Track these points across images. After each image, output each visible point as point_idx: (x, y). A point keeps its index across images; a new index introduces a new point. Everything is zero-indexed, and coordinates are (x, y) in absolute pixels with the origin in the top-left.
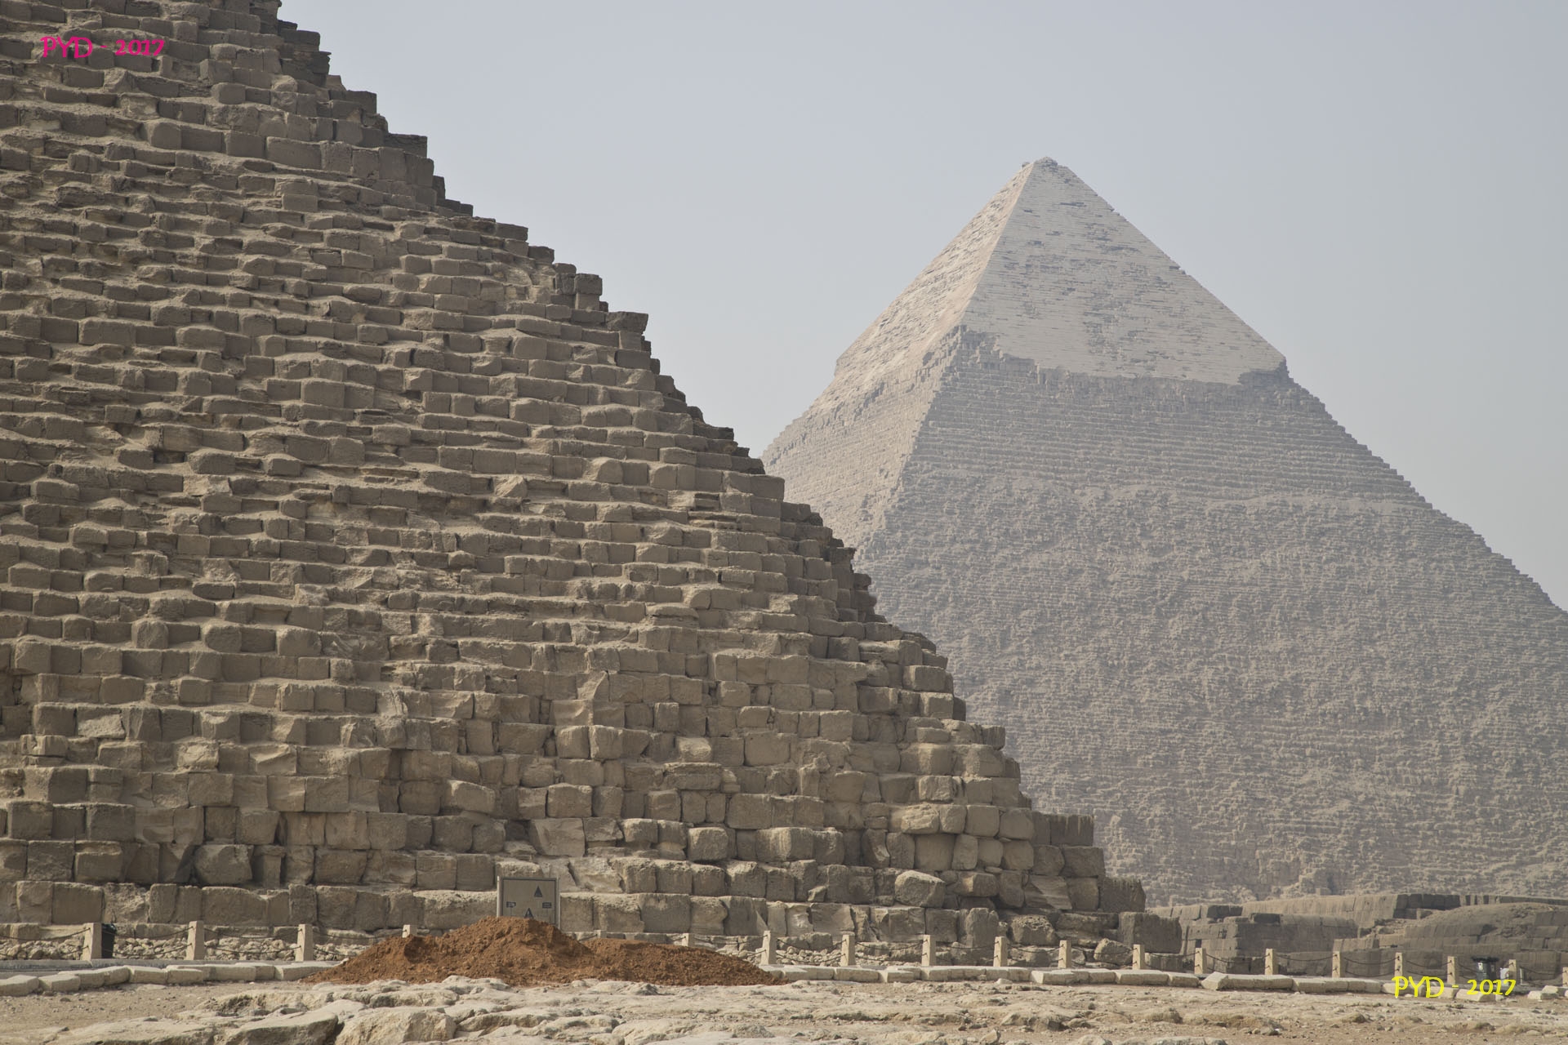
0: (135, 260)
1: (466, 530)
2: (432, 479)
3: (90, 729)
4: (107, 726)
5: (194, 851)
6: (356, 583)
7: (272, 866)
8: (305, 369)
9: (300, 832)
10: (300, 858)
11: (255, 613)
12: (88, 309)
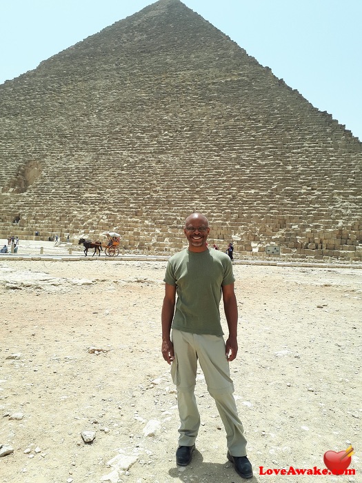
0: (315, 163)
1: (358, 197)
2: (354, 190)
3: (293, 227)
4: (296, 226)
5: (307, 244)
6: (338, 206)
7: (319, 246)
8: (337, 176)
9: (324, 242)
10: (324, 245)
11: (321, 211)
12: (306, 171)
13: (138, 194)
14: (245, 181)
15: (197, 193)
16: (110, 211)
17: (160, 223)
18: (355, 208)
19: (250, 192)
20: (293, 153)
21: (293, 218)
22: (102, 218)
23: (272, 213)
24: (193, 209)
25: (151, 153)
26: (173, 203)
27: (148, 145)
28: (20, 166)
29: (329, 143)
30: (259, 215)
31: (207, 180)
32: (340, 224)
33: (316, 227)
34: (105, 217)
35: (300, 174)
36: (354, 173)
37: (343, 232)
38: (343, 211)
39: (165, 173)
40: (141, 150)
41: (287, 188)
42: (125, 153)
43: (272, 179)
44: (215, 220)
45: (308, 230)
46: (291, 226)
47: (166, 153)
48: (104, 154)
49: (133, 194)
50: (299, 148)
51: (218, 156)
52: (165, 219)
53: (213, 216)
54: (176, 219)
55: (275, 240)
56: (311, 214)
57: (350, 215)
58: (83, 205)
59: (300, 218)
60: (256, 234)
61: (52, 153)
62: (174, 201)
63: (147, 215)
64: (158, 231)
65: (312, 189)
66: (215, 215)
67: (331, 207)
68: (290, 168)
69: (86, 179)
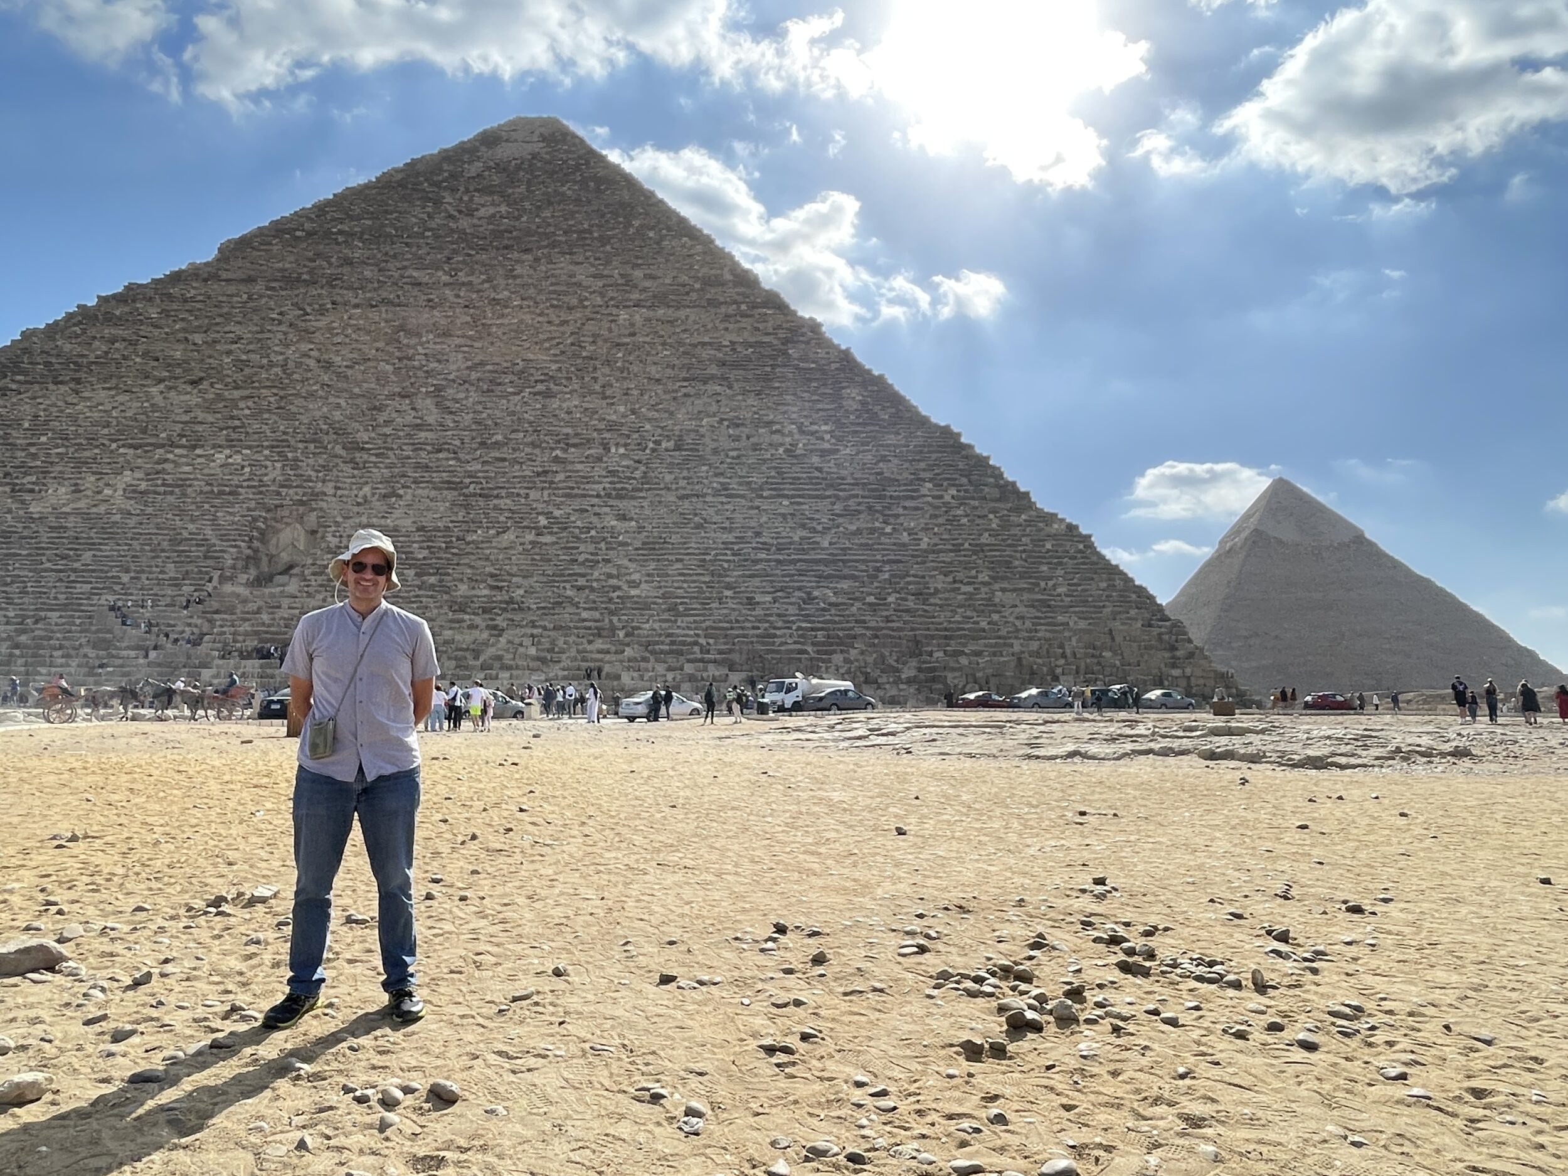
4: (941, 654)
6: (1006, 613)
12: (937, 544)
13: (592, 589)
14: (826, 563)
15: (728, 587)
16: (534, 627)
17: (662, 652)
18: (1036, 618)
19: (838, 586)
20: (905, 508)
21: (933, 637)
22: (521, 645)
23: (892, 629)
24: (730, 622)
25: (598, 496)
26: (681, 608)
27: (589, 480)
28: (255, 519)
29: (966, 491)
30: (868, 633)
31: (746, 560)
32: (1017, 648)
33: (978, 654)
34: (527, 641)
35: (925, 551)
36: (1024, 551)
37: (1024, 662)
38: (1018, 623)
39: (644, 543)
40: (573, 488)
41: (909, 579)
42: (533, 494)
43: (876, 561)
44: (782, 644)
45: (964, 661)
46: (931, 654)
47: (633, 498)
48: (480, 495)
49: (579, 588)
50: (912, 498)
51: (752, 508)
52: (673, 643)
53: (775, 636)
54: (696, 643)
55: (909, 681)
56: (964, 629)
57: (1031, 631)
58: (467, 617)
59: (946, 637)
60: (869, 670)
61: (337, 488)
62: (682, 603)
63: (627, 635)
64: (661, 668)
65: (955, 582)
66: (778, 632)
67: (995, 617)
68: (905, 537)
69: (453, 554)
